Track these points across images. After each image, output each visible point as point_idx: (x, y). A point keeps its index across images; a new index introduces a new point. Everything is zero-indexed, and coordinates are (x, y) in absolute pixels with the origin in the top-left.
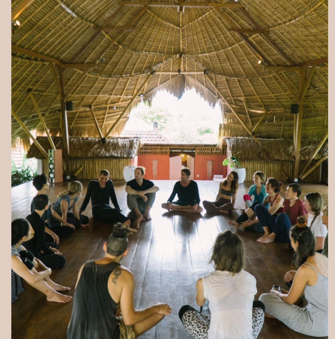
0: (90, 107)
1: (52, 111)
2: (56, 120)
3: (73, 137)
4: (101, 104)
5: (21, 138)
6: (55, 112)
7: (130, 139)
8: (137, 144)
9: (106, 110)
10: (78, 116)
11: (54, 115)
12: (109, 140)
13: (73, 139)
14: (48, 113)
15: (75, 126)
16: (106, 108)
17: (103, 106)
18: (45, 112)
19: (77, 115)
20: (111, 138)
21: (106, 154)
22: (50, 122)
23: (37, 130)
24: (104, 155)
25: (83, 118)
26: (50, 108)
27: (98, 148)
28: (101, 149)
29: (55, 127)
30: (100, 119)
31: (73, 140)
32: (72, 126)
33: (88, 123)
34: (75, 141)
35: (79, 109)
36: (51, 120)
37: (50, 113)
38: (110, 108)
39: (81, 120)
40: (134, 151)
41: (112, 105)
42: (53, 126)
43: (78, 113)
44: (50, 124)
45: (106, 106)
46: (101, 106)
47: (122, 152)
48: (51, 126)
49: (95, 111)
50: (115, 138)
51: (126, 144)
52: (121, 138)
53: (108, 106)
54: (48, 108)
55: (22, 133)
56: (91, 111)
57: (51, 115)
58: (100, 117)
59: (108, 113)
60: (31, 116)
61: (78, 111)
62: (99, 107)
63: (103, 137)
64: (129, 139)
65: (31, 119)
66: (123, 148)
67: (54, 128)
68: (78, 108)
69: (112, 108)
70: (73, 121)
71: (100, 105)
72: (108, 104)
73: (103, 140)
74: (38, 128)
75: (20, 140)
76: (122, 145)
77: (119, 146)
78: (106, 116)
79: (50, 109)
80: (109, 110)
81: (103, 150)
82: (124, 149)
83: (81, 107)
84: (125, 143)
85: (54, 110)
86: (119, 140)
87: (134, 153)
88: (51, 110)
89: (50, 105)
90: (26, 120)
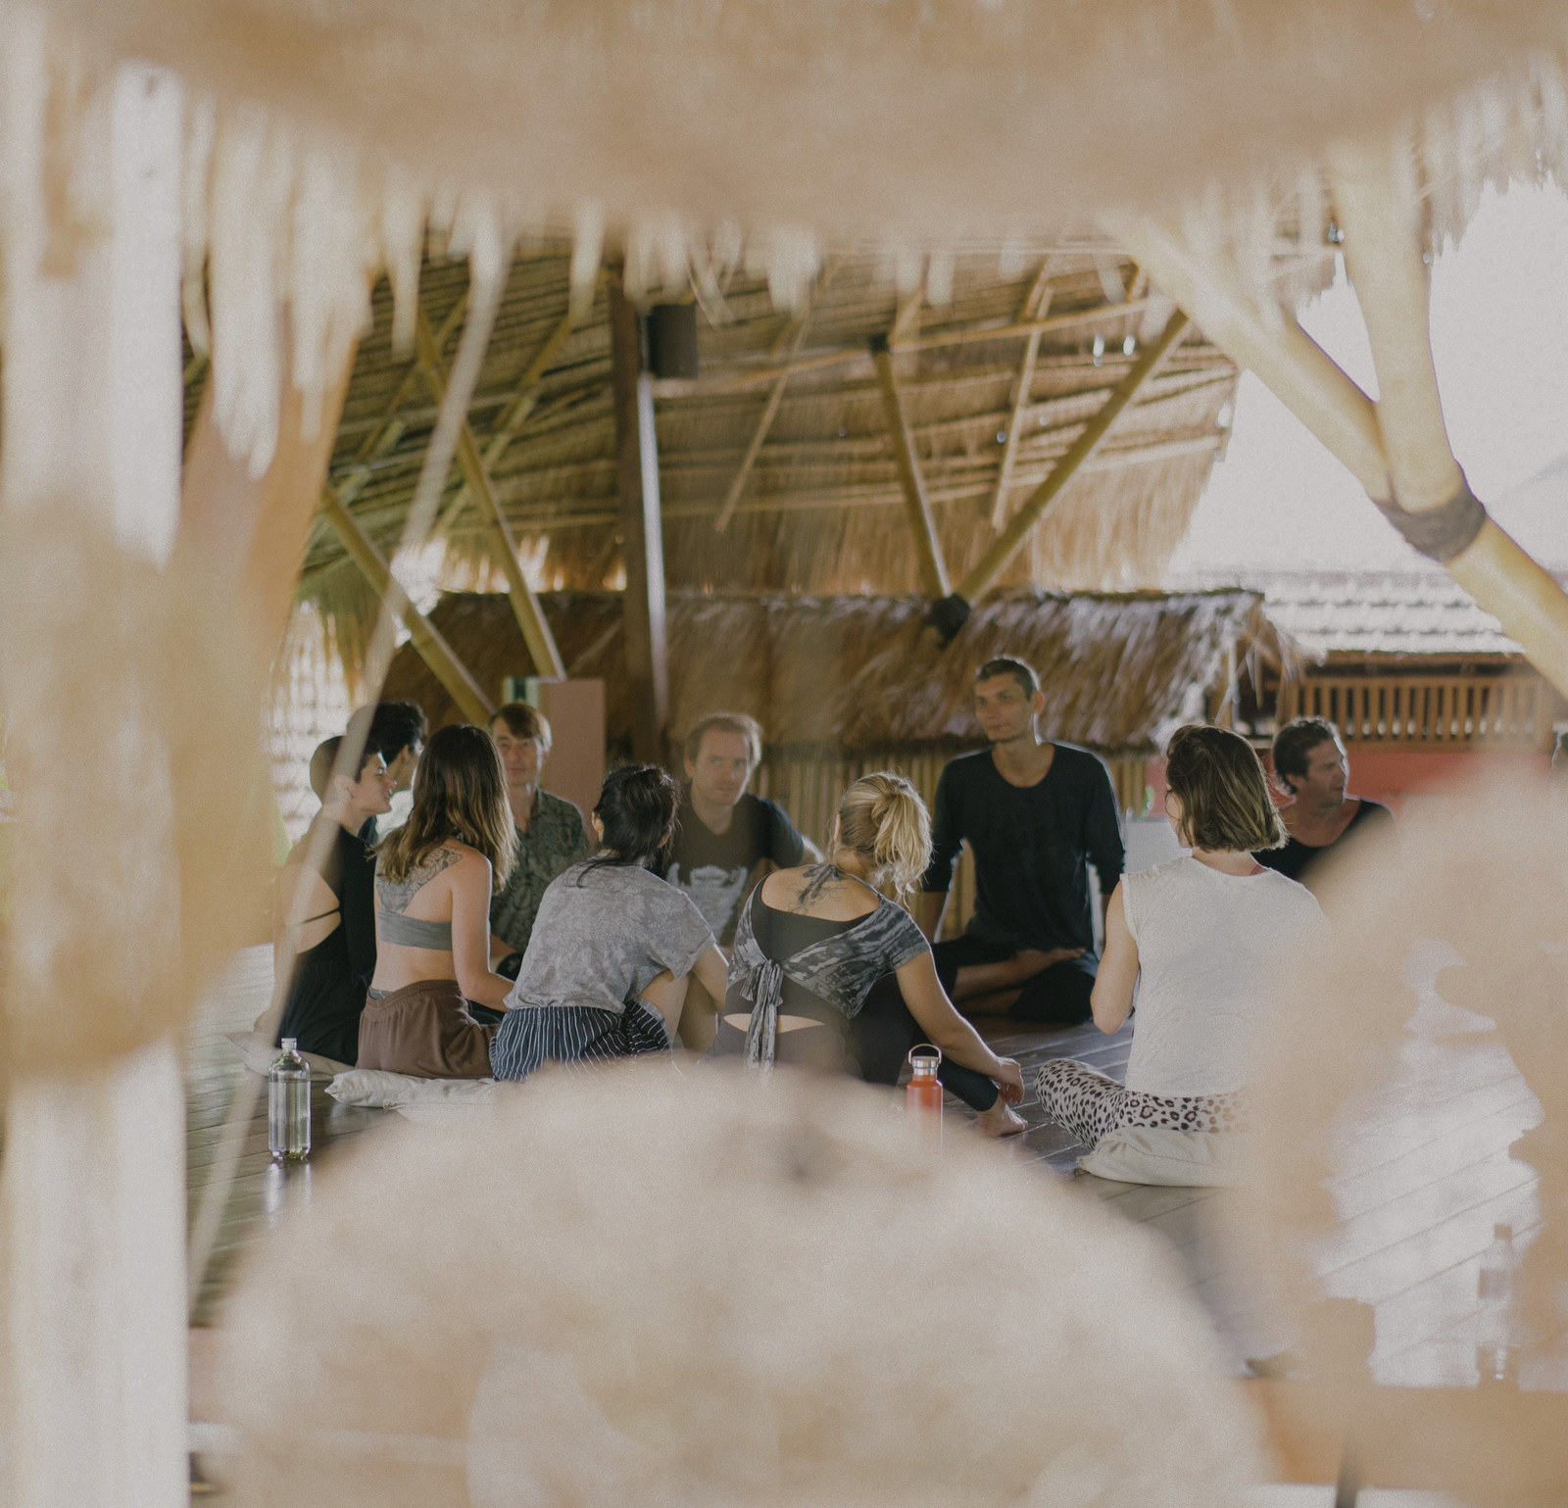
0: (878, 343)
1: (565, 391)
2: (602, 465)
3: (719, 599)
4: (975, 321)
5: (326, 608)
6: (591, 396)
7: (1172, 604)
8: (1214, 644)
9: (1018, 368)
10: (777, 421)
11: (581, 422)
12: (996, 608)
13: (718, 608)
14: (527, 405)
15: (758, 506)
16: (1014, 356)
17: (992, 330)
18: (507, 398)
19: (768, 417)
20: (1017, 601)
21: (946, 719)
22: (551, 474)
23: (453, 544)
24: (930, 729)
25: (818, 438)
26: (544, 362)
27: (897, 675)
28: (921, 686)
29: (593, 520)
30: (971, 445)
31: (717, 618)
32: (729, 508)
33: (863, 480)
34: (726, 623)
35: (784, 364)
36: (560, 463)
37: (544, 400)
38: (1051, 349)
39: (807, 460)
40: (1180, 697)
41: (1065, 323)
42: (574, 513)
43: (774, 403)
44: (553, 497)
45: (1020, 331)
46: (971, 336)
47: (1083, 703)
48: (559, 514)
49: (922, 376)
50: (1049, 597)
51: (1123, 645)
52: (1098, 598)
53: (1034, 334)
54: (531, 361)
55: (334, 567)
56: (882, 380)
57: (554, 421)
58: (965, 426)
59: (1039, 398)
60: (396, 429)
61: (780, 387)
62: (958, 347)
63: (947, 589)
64: (1158, 606)
65: (391, 453)
66: (1097, 675)
67: (586, 530)
68: (777, 356)
69: (1071, 350)
70: (739, 461)
71: (962, 325)
72: (1031, 320)
73: (948, 616)
74: (454, 525)
75: (318, 631)
76: (1095, 648)
77: (1064, 656)
78: (1023, 416)
79: (547, 374)
80: (1038, 368)
81: (934, 691)
82: (1105, 680)
83: (796, 350)
84: (1121, 630)
85: (580, 375)
86: (1080, 610)
87: (1174, 714)
88: (556, 381)
89: (546, 339)
90: (363, 462)
